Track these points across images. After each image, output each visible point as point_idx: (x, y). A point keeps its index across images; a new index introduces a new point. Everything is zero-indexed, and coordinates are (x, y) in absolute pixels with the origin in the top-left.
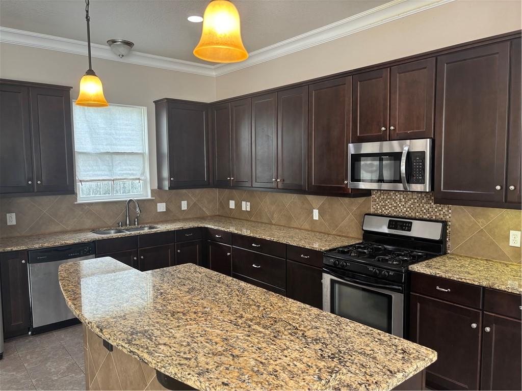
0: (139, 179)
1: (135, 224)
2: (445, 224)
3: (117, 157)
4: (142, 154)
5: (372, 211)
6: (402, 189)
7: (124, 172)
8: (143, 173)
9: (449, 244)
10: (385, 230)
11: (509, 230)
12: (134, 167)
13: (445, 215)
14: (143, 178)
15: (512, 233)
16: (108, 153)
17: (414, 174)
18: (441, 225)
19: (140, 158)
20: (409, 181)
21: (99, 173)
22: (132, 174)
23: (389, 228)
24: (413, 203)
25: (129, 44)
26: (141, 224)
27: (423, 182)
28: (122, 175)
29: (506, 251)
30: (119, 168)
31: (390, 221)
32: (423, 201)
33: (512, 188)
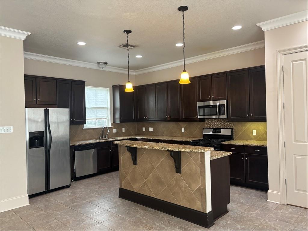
0: (106, 119)
1: (106, 138)
2: (232, 129)
3: (98, 110)
4: (107, 108)
5: (206, 127)
6: (218, 117)
7: (101, 116)
8: (108, 116)
9: (234, 136)
10: (211, 133)
11: (252, 130)
12: (104, 114)
13: (232, 127)
14: (108, 118)
15: (253, 130)
16: (94, 108)
17: (221, 112)
18: (231, 129)
19: (106, 110)
20: (220, 115)
21: (91, 116)
22: (103, 117)
23: (213, 132)
24: (221, 123)
25: (106, 63)
26: (109, 137)
27: (225, 115)
28: (100, 117)
29: (252, 137)
30: (99, 114)
31: (213, 130)
32: (225, 122)
33: (251, 115)
